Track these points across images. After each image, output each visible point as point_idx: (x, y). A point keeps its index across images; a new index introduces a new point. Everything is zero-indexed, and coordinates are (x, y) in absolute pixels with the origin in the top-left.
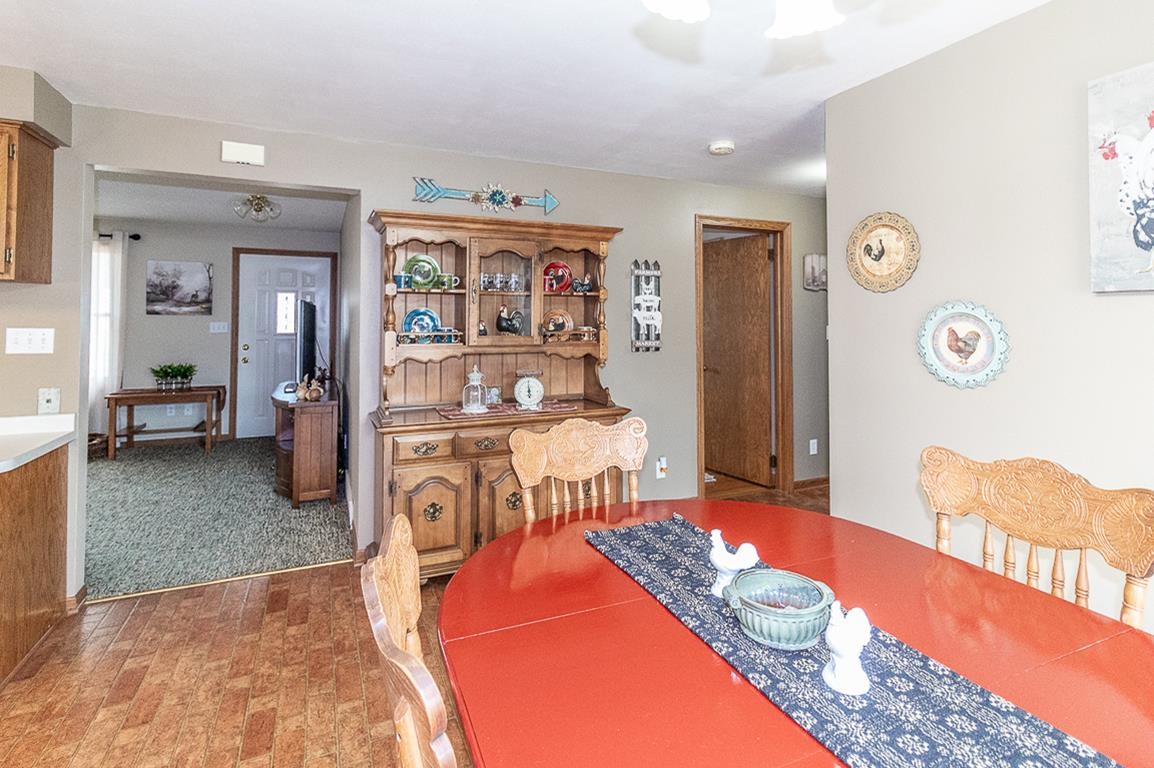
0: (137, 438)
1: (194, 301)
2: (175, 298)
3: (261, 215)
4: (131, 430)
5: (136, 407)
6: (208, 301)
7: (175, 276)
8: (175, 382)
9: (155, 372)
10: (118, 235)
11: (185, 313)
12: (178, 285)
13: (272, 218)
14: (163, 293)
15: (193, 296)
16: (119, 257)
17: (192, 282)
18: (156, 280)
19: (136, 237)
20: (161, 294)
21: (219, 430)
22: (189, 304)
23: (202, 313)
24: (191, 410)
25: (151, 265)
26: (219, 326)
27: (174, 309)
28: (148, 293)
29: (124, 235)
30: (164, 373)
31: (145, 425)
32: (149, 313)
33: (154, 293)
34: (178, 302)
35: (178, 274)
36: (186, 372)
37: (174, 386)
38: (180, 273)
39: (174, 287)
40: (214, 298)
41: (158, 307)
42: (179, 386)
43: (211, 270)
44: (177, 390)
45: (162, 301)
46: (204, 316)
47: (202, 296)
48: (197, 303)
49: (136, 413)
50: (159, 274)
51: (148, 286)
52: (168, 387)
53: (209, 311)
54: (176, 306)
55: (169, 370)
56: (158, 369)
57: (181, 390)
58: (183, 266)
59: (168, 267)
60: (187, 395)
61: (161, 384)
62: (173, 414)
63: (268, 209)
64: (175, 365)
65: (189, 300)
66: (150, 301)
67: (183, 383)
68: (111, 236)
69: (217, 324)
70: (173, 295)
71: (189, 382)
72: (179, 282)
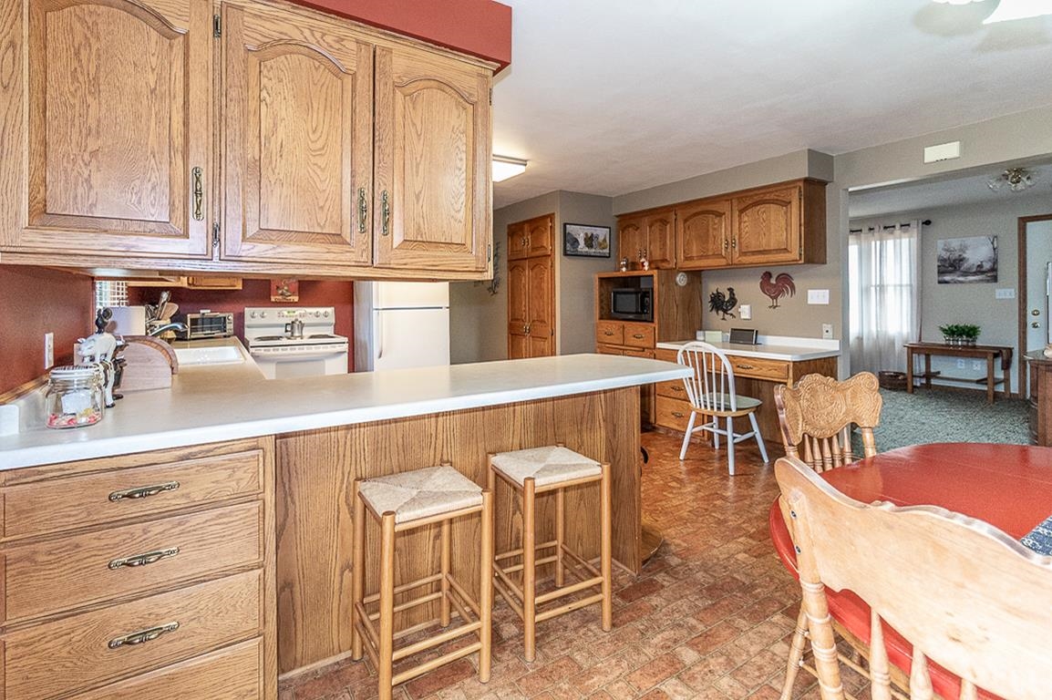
0: (933, 382)
1: (979, 270)
2: (962, 268)
3: (1020, 186)
4: (929, 375)
5: (932, 357)
6: (994, 269)
7: (961, 250)
8: (963, 339)
9: (944, 330)
10: (913, 224)
11: (971, 282)
12: (964, 258)
13: (1030, 186)
14: (951, 265)
15: (979, 266)
16: (914, 240)
17: (978, 253)
18: (945, 255)
19: (928, 223)
20: (951, 266)
21: (1007, 387)
22: (975, 274)
23: (988, 281)
24: (979, 366)
25: (940, 244)
26: (1006, 292)
27: (961, 279)
28: (939, 266)
29: (918, 223)
30: (953, 332)
31: (939, 373)
32: (940, 282)
33: (944, 266)
34: (965, 272)
35: (963, 249)
36: (971, 332)
37: (960, 343)
38: (966, 247)
39: (961, 260)
40: (1000, 266)
41: (947, 278)
42: (965, 343)
43: (995, 243)
44: (963, 346)
45: (951, 272)
46: (989, 284)
47: (987, 266)
48: (983, 273)
49: (932, 362)
50: (947, 250)
51: (938, 260)
52: (955, 343)
53: (995, 279)
54: (962, 276)
55: (955, 330)
56: (947, 328)
57: (967, 347)
58: (969, 241)
59: (955, 243)
60: (972, 352)
61: (949, 340)
62: (963, 367)
63: (1024, 179)
64: (962, 325)
65: (974, 270)
66: (941, 273)
67: (968, 341)
68: (908, 225)
69: (1002, 291)
70: (960, 267)
71: (974, 341)
72: (965, 255)
